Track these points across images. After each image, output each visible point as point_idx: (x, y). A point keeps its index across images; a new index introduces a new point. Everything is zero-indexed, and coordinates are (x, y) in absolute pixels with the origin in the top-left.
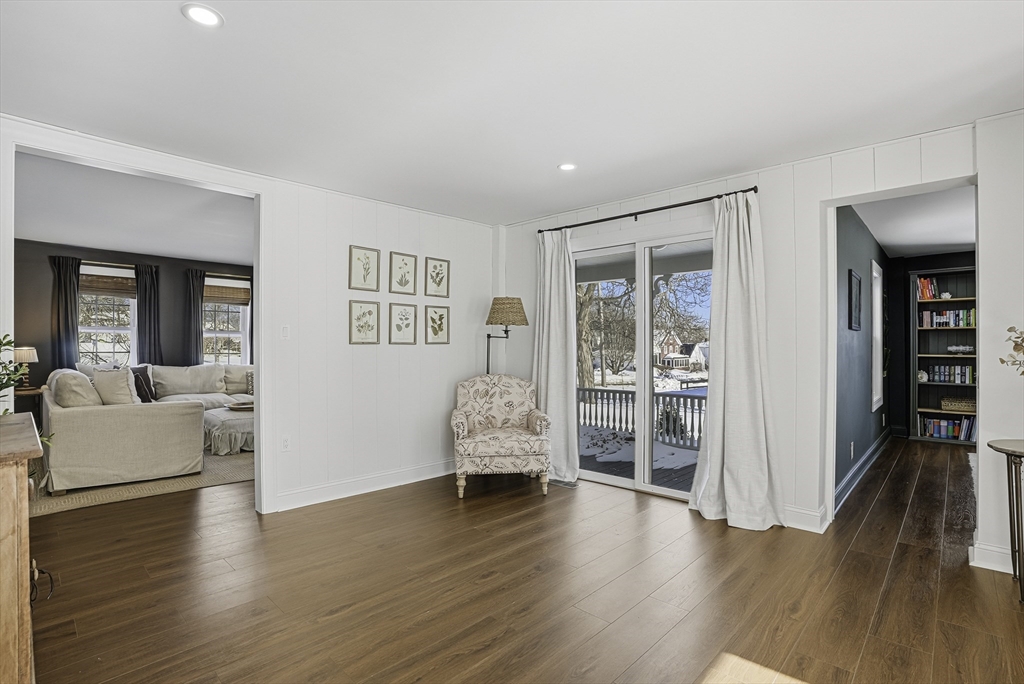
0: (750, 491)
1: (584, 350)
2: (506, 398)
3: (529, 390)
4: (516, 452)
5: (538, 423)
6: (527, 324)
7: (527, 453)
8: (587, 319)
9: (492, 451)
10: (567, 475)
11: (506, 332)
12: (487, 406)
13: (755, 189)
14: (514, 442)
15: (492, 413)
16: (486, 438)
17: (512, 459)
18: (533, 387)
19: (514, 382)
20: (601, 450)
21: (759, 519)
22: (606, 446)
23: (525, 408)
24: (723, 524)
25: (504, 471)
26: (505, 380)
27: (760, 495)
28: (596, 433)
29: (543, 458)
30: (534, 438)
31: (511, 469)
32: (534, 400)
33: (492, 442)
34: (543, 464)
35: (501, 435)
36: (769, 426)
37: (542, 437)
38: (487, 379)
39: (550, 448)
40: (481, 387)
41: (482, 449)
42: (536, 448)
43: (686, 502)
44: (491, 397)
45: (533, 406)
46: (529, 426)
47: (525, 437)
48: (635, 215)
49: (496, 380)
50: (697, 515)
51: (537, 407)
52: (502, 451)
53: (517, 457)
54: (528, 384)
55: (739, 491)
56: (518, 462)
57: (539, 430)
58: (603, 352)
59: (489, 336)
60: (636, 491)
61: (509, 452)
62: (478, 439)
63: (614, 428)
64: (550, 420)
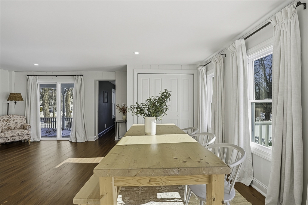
0: (81, 135)
1: (46, 106)
2: (15, 121)
3: (23, 119)
4: (20, 135)
5: (27, 126)
6: (23, 101)
7: (24, 135)
8: (47, 96)
9: (11, 135)
10: (37, 140)
11: (15, 103)
12: (8, 124)
13: (83, 75)
14: (19, 132)
15: (10, 126)
16: (9, 132)
17: (18, 137)
18: (25, 118)
19: (18, 116)
20: (49, 134)
21: (83, 140)
22: (50, 133)
23: (23, 123)
24: (76, 143)
25: (15, 140)
26: (15, 116)
27: (83, 135)
28: (48, 130)
29: (29, 135)
30: (26, 130)
31: (18, 140)
32: (26, 121)
33: (11, 133)
34: (29, 137)
35: (14, 131)
36: (85, 122)
37: (28, 130)
38: (8, 116)
39: (31, 132)
40: (6, 119)
41: (7, 135)
42: (27, 133)
43: (69, 140)
44: (9, 121)
45: (25, 123)
46: (24, 128)
47: (22, 130)
48: (57, 76)
49: (11, 116)
50: (71, 142)
51: (27, 123)
52: (15, 135)
53: (20, 136)
54: (23, 117)
55: (79, 135)
56: (20, 137)
57: (27, 128)
58: (54, 106)
59: (8, 104)
60: (57, 140)
61: (17, 135)
62: (5, 133)
63: (54, 128)
64: (31, 126)
